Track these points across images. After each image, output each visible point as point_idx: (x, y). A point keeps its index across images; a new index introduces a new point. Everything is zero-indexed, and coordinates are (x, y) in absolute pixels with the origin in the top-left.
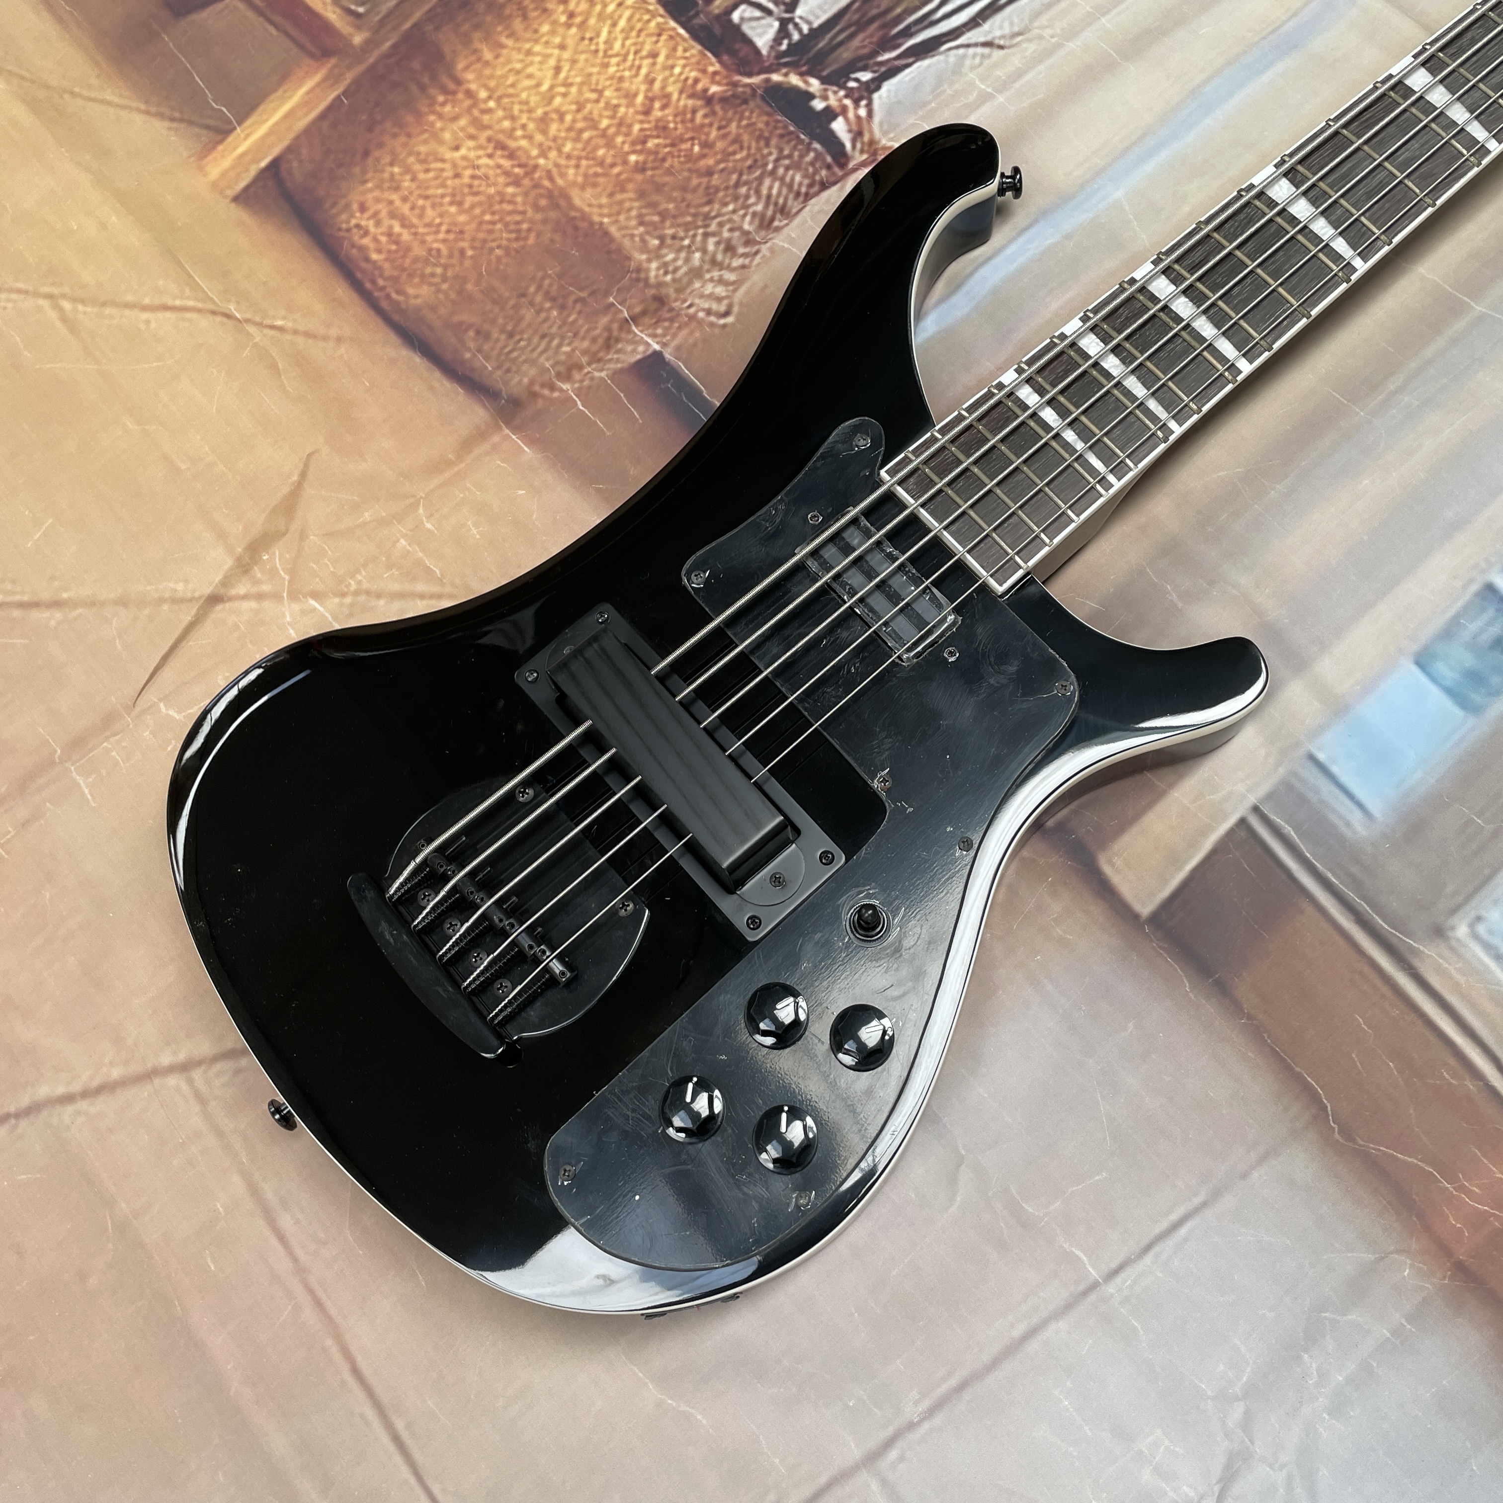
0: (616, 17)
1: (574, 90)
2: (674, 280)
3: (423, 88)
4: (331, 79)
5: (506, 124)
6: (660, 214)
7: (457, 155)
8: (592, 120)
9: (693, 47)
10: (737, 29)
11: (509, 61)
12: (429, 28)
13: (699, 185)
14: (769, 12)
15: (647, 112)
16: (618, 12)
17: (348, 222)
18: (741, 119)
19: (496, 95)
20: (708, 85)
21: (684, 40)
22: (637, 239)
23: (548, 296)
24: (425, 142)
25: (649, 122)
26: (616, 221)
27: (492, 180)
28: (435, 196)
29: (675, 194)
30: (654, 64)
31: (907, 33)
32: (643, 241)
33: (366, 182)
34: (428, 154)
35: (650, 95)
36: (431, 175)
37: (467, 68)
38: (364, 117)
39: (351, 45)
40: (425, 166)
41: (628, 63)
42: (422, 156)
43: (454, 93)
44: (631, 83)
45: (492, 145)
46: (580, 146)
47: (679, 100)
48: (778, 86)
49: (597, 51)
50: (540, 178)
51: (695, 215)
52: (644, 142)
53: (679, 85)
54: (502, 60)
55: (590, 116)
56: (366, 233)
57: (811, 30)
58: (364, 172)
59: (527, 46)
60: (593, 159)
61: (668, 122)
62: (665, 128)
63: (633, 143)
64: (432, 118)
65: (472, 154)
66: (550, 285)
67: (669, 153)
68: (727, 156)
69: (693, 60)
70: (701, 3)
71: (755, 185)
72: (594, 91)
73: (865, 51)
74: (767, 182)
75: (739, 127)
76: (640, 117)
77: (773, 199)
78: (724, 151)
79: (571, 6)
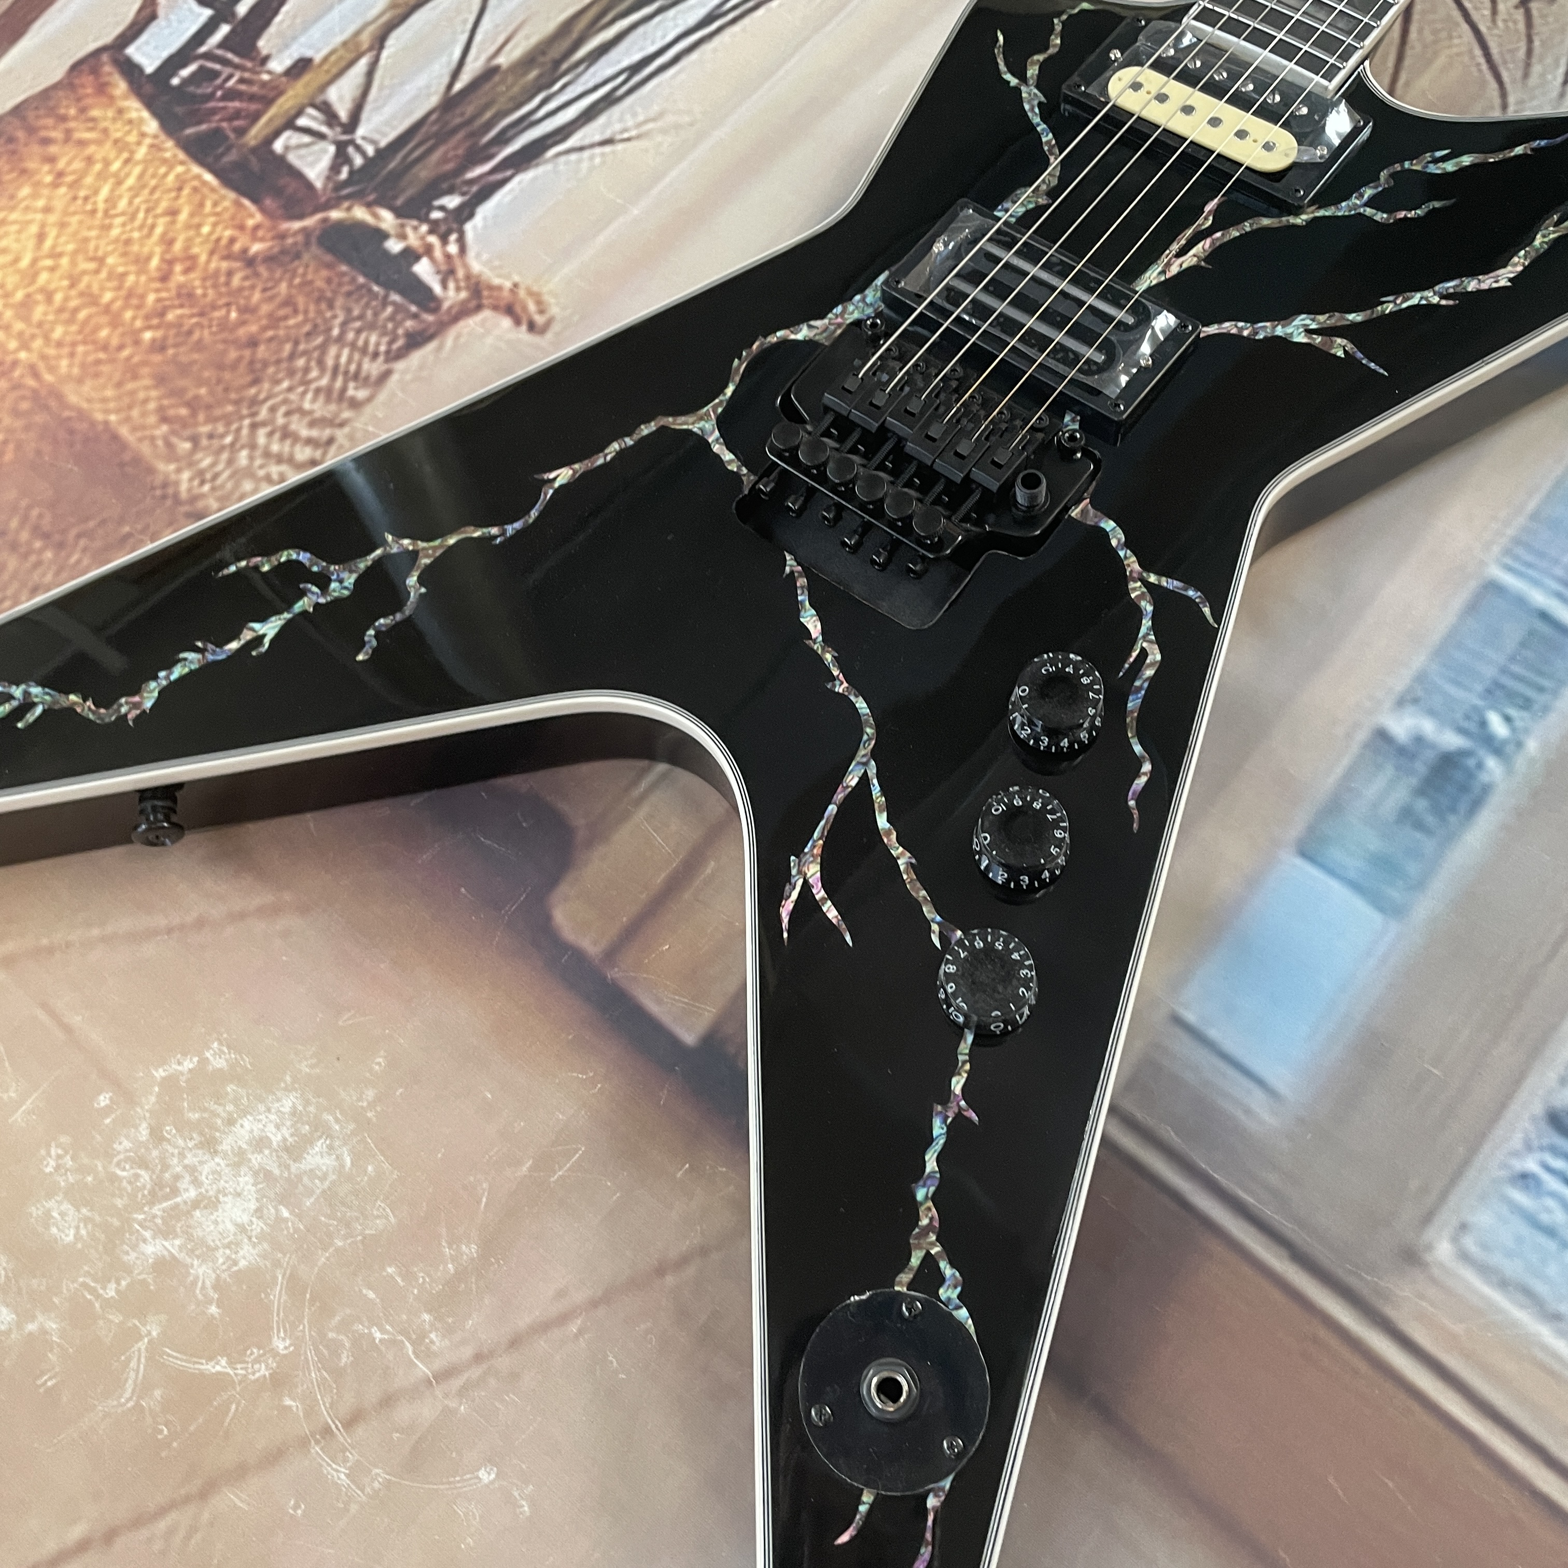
0: (121, 175)
1: (65, 261)
2: (213, 489)
6: (188, 404)
8: (91, 295)
9: (226, 197)
10: (281, 162)
13: (239, 360)
14: (321, 136)
15: (165, 278)
16: (126, 169)
18: (293, 278)
20: (247, 243)
21: (214, 189)
22: (160, 443)
23: (37, 531)
25: (168, 290)
26: (128, 419)
29: (206, 374)
30: (173, 223)
31: (503, 139)
32: (168, 444)
35: (168, 257)
41: (138, 223)
44: (142, 245)
46: (74, 329)
47: (209, 261)
48: (340, 225)
49: (94, 212)
50: (22, 376)
51: (237, 403)
52: (162, 314)
53: (209, 247)
55: (87, 291)
57: (379, 152)
60: (94, 342)
61: (195, 288)
62: (191, 295)
63: (147, 317)
66: (40, 516)
67: (196, 324)
68: (274, 321)
69: (226, 216)
70: (232, 136)
71: (316, 354)
72: (93, 259)
73: (450, 166)
74: (333, 351)
75: (290, 285)
76: (157, 285)
77: (342, 369)
78: (270, 316)
79: (61, 165)
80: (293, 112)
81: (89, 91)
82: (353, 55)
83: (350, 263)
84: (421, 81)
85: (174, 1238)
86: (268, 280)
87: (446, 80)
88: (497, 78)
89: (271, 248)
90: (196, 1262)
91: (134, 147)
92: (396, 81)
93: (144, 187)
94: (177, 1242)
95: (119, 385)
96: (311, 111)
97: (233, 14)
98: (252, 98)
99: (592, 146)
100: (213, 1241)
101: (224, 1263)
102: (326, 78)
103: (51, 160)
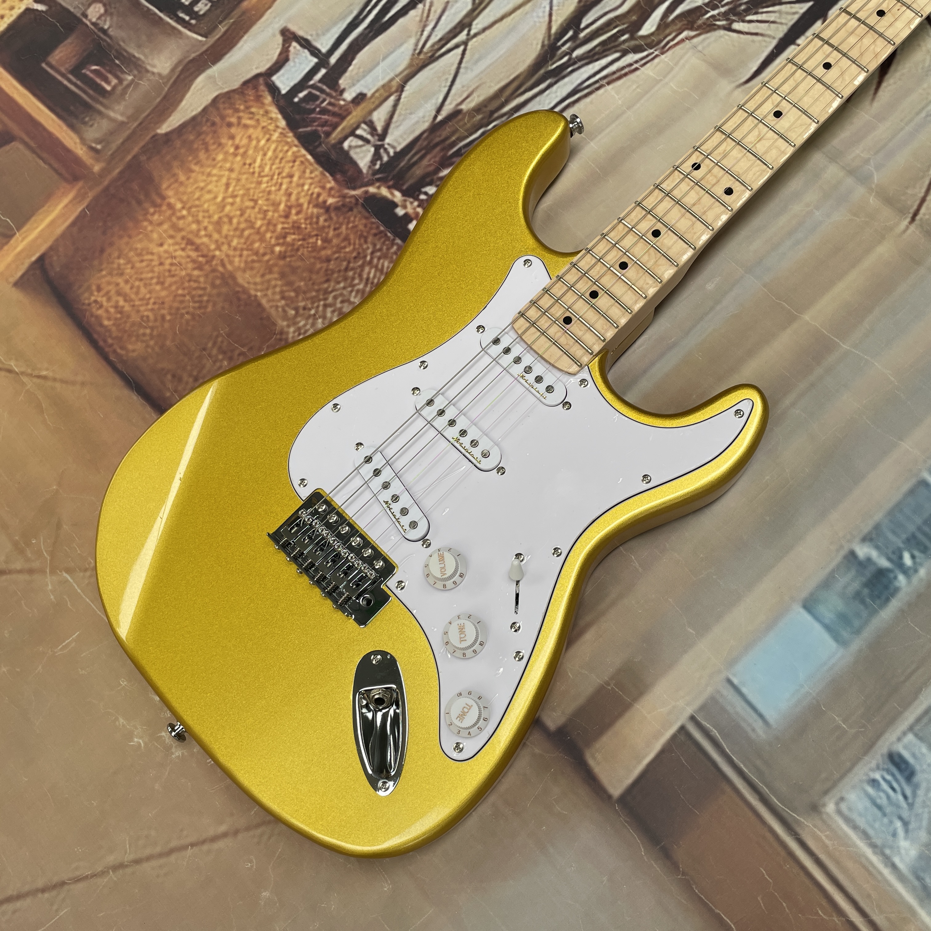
0: (266, 149)
1: (238, 200)
3: (139, 203)
4: (80, 197)
5: (194, 227)
6: (295, 290)
7: (161, 249)
8: (250, 221)
9: (316, 169)
10: (346, 154)
11: (196, 181)
12: (143, 158)
13: (321, 268)
14: (367, 141)
15: (287, 216)
16: (267, 146)
17: (89, 299)
18: (348, 223)
19: (188, 206)
20: (326, 198)
21: (311, 164)
22: (280, 309)
23: (220, 349)
24: (140, 241)
25: (288, 223)
26: (266, 295)
27: (184, 266)
28: (146, 279)
29: (305, 275)
30: (291, 182)
31: (460, 154)
32: (284, 311)
33: (101, 270)
34: (142, 249)
35: (289, 204)
36: (144, 264)
37: (169, 187)
38: (100, 224)
39: (93, 173)
40: (141, 258)
41: (274, 181)
42: (139, 251)
43: (160, 206)
44: (276, 195)
45: (185, 242)
46: (243, 241)
47: (308, 208)
48: (373, 196)
49: (253, 173)
50: (216, 265)
51: (318, 291)
52: (285, 237)
53: (308, 198)
54: (191, 180)
55: (249, 219)
56: (101, 306)
57: (396, 153)
58: (101, 264)
59: (208, 170)
60: (251, 250)
61: (301, 224)
62: (299, 228)
63: (277, 238)
64: (145, 223)
65: (171, 249)
66: (222, 342)
67: (301, 245)
68: (340, 249)
69: (317, 180)
70: (323, 135)
71: (358, 271)
72: (252, 200)
73: (431, 168)
74: (367, 269)
75: (347, 228)
76: (282, 220)
77: (370, 281)
78: (338, 246)
79: (237, 141)
80: (355, 126)
81: (252, 98)
82: (386, 94)
83: (378, 218)
84: (421, 113)
86: (337, 223)
87: (433, 114)
88: (460, 117)
89: (338, 202)
91: (272, 133)
92: (409, 112)
95: (263, 275)
96: (363, 126)
97: (328, 63)
98: (334, 114)
102: (373, 107)
103: (232, 137)
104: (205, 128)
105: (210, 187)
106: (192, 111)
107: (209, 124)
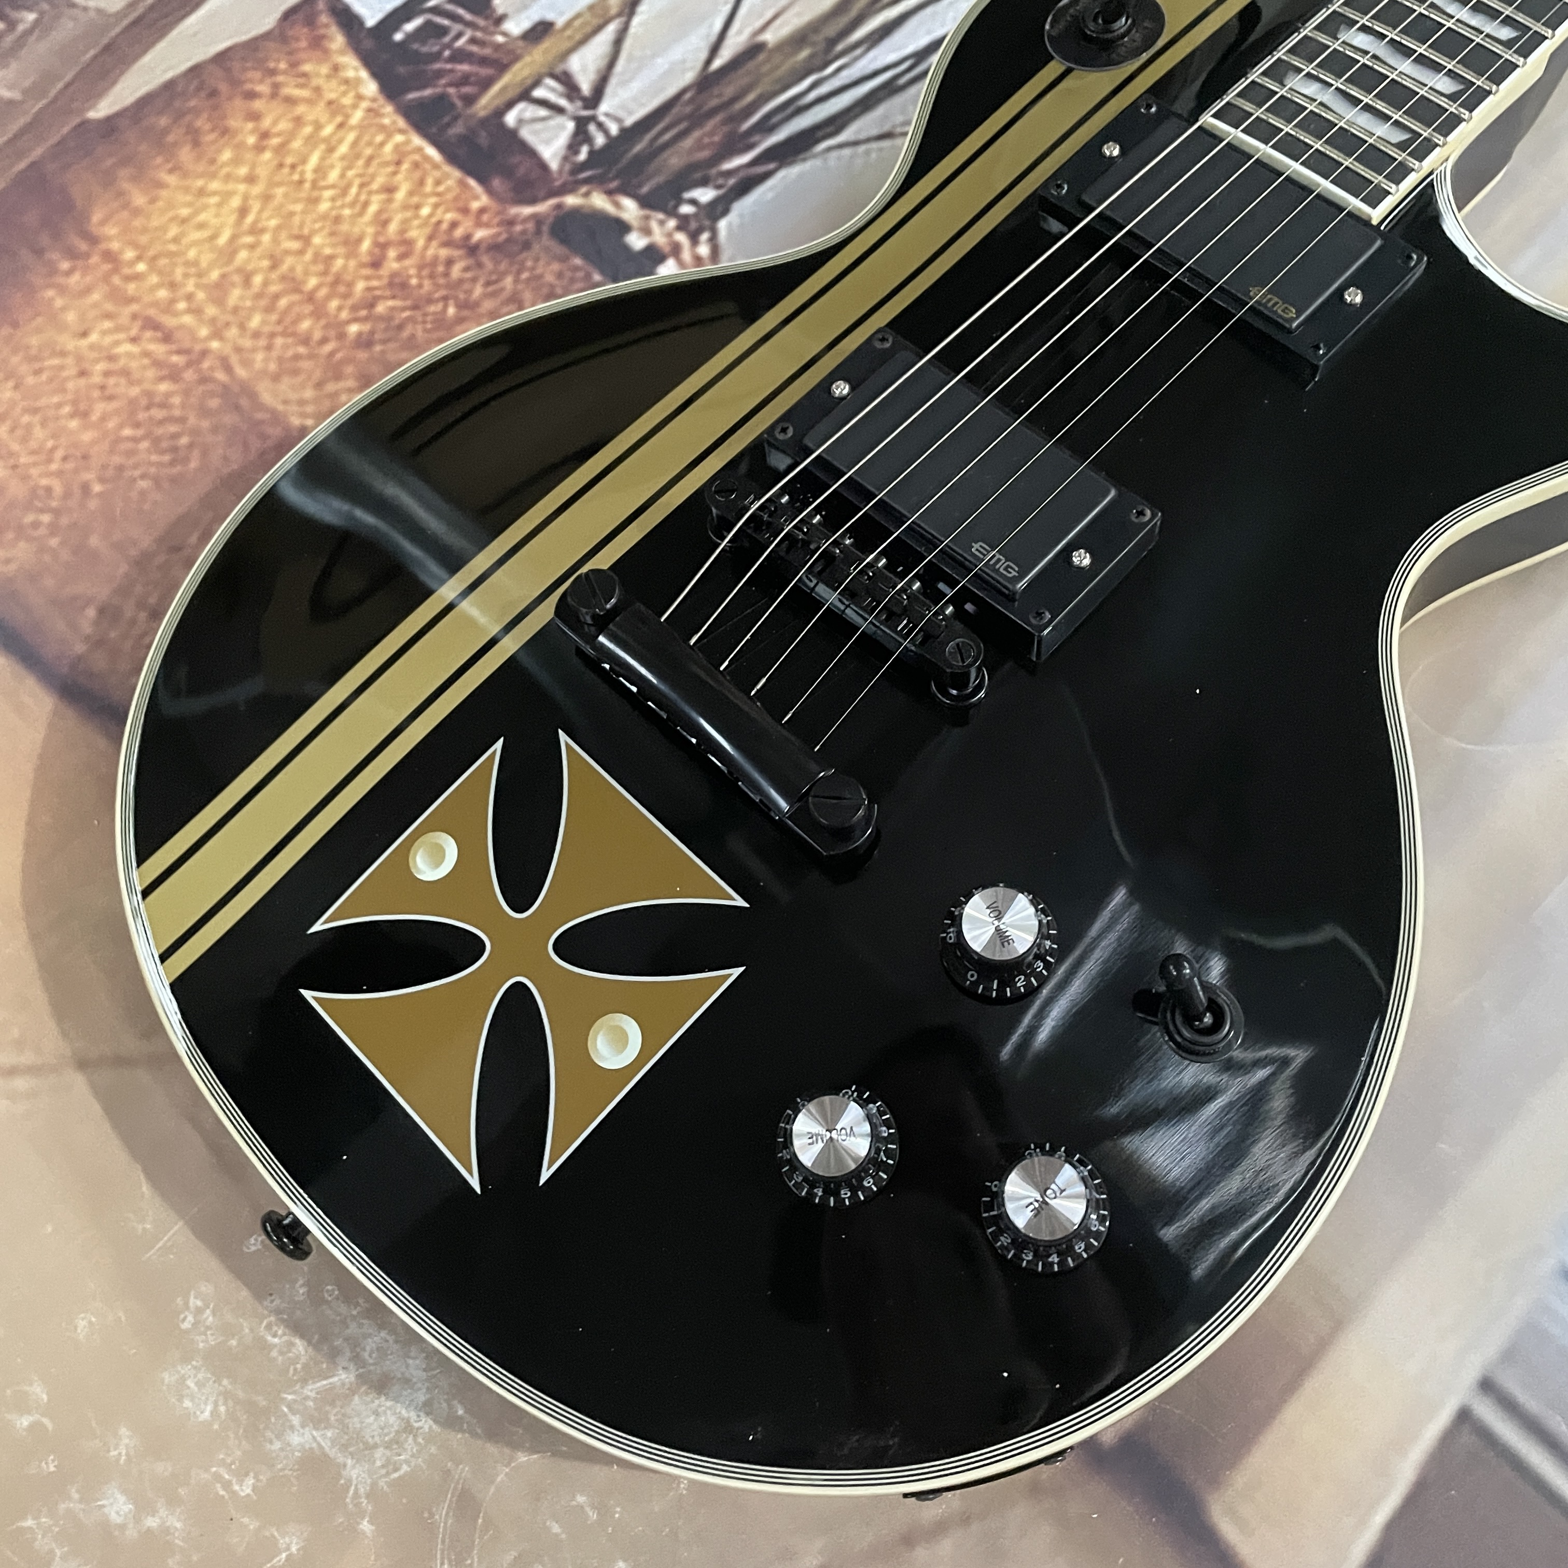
1: (266, 238)
3: (39, 252)
5: (163, 294)
7: (84, 343)
8: (293, 280)
9: (449, 176)
10: (512, 135)
11: (171, 206)
12: (53, 167)
14: (559, 110)
15: (376, 264)
18: (520, 271)
19: (148, 255)
20: (471, 229)
24: (39, 330)
25: (379, 278)
27: (136, 375)
28: (48, 407)
30: (389, 201)
31: (766, 126)
34: (42, 347)
35: (382, 239)
36: (44, 377)
37: (107, 218)
40: (37, 366)
41: (350, 198)
42: (33, 351)
43: (87, 256)
44: (353, 224)
45: (138, 325)
46: (274, 317)
47: (426, 247)
48: (575, 212)
49: (301, 182)
50: (211, 369)
52: (371, 305)
53: (428, 231)
54: (160, 204)
55: (289, 275)
57: (624, 131)
59: (200, 183)
60: (294, 334)
61: (410, 277)
62: (404, 285)
63: (354, 308)
64: (50, 293)
65: (107, 340)
67: (409, 318)
69: (449, 196)
70: (459, 103)
72: (298, 237)
73: (705, 154)
75: (516, 281)
76: (368, 271)
79: (266, 123)
80: (529, 82)
81: (303, 44)
82: (599, 21)
83: (586, 257)
84: (676, 53)
85: (326, 1428)
86: (491, 273)
87: (703, 55)
88: (761, 57)
89: (499, 234)
90: (349, 1462)
91: (350, 111)
92: (648, 52)
93: (358, 156)
94: (329, 1434)
95: (319, 385)
96: (549, 81)
98: (483, 61)
99: (868, 140)
100: (373, 1437)
101: (383, 1466)
102: (567, 45)
103: (255, 117)
104: (193, 103)
105: (202, 217)
106: (165, 71)
107: (203, 94)
